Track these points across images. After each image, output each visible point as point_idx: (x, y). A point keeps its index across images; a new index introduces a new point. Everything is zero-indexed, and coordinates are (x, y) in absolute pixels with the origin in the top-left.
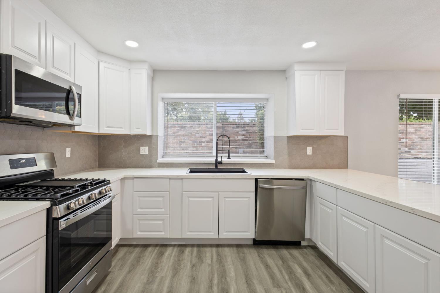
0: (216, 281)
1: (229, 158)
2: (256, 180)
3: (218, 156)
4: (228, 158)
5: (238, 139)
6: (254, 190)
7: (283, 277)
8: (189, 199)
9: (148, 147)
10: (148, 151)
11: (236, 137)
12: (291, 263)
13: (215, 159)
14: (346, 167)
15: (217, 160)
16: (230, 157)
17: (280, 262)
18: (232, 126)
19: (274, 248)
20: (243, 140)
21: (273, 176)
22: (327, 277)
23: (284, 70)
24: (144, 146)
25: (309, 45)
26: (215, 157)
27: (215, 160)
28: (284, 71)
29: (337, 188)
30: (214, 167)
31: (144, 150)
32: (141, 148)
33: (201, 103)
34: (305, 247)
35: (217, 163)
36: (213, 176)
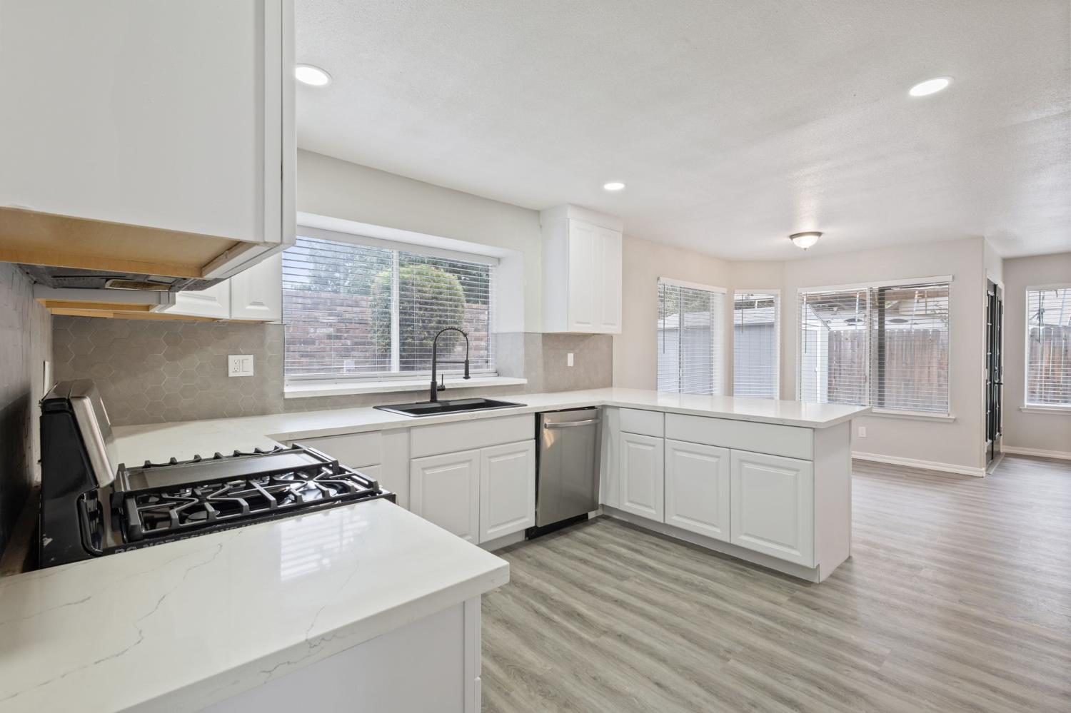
0: (544, 609)
1: (467, 376)
2: (538, 416)
3: (437, 373)
4: (464, 378)
5: (318, 336)
6: (533, 435)
7: (616, 564)
8: (425, 473)
9: (252, 356)
10: (254, 368)
11: (312, 330)
12: (606, 546)
13: (431, 381)
14: (610, 385)
15: (434, 383)
16: (470, 375)
17: (592, 550)
18: (300, 300)
19: (561, 534)
20: (329, 337)
21: (562, 406)
22: (657, 545)
23: (536, 209)
24: (241, 354)
25: (614, 186)
26: (431, 377)
27: (430, 384)
28: (537, 213)
29: (665, 413)
30: (429, 400)
31: (241, 366)
32: (231, 358)
33: (359, 246)
34: (596, 519)
35: (435, 390)
36: (473, 415)
